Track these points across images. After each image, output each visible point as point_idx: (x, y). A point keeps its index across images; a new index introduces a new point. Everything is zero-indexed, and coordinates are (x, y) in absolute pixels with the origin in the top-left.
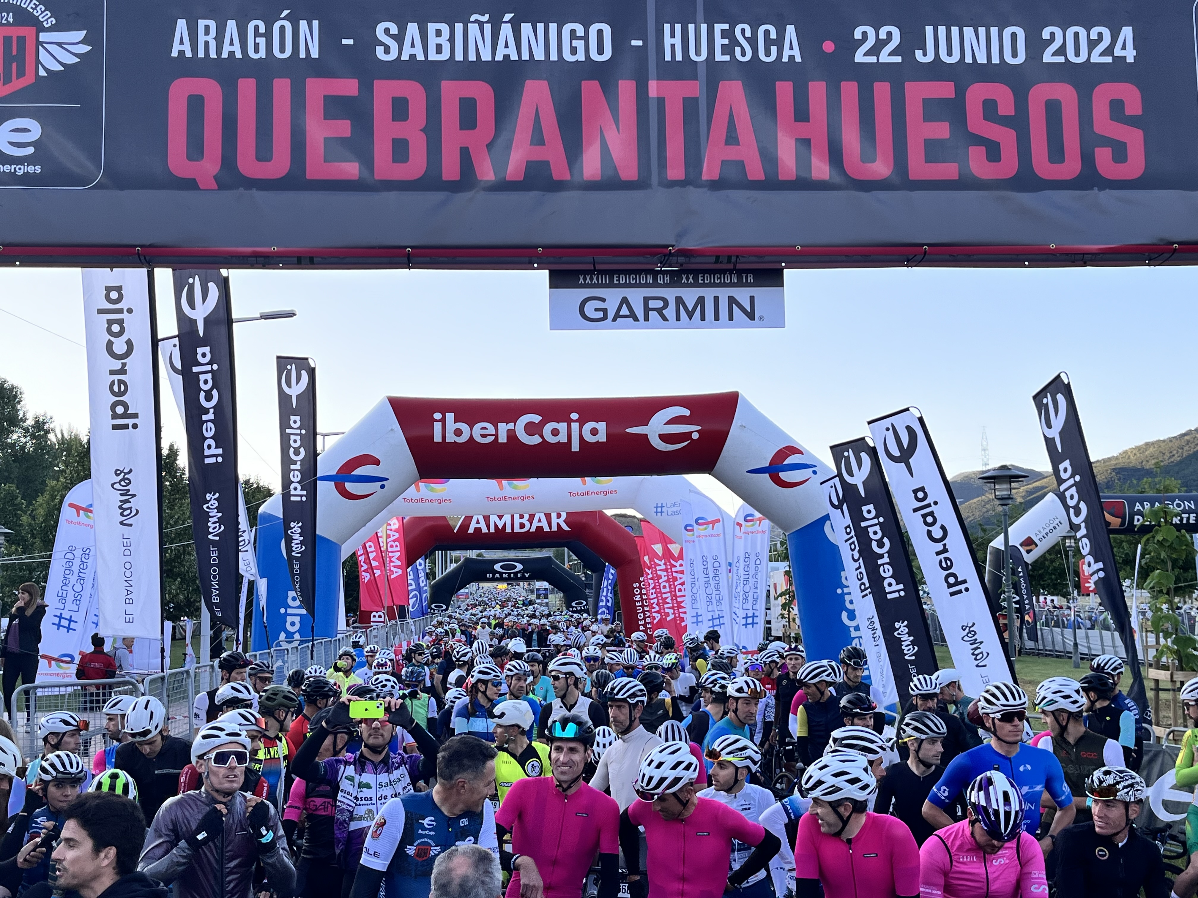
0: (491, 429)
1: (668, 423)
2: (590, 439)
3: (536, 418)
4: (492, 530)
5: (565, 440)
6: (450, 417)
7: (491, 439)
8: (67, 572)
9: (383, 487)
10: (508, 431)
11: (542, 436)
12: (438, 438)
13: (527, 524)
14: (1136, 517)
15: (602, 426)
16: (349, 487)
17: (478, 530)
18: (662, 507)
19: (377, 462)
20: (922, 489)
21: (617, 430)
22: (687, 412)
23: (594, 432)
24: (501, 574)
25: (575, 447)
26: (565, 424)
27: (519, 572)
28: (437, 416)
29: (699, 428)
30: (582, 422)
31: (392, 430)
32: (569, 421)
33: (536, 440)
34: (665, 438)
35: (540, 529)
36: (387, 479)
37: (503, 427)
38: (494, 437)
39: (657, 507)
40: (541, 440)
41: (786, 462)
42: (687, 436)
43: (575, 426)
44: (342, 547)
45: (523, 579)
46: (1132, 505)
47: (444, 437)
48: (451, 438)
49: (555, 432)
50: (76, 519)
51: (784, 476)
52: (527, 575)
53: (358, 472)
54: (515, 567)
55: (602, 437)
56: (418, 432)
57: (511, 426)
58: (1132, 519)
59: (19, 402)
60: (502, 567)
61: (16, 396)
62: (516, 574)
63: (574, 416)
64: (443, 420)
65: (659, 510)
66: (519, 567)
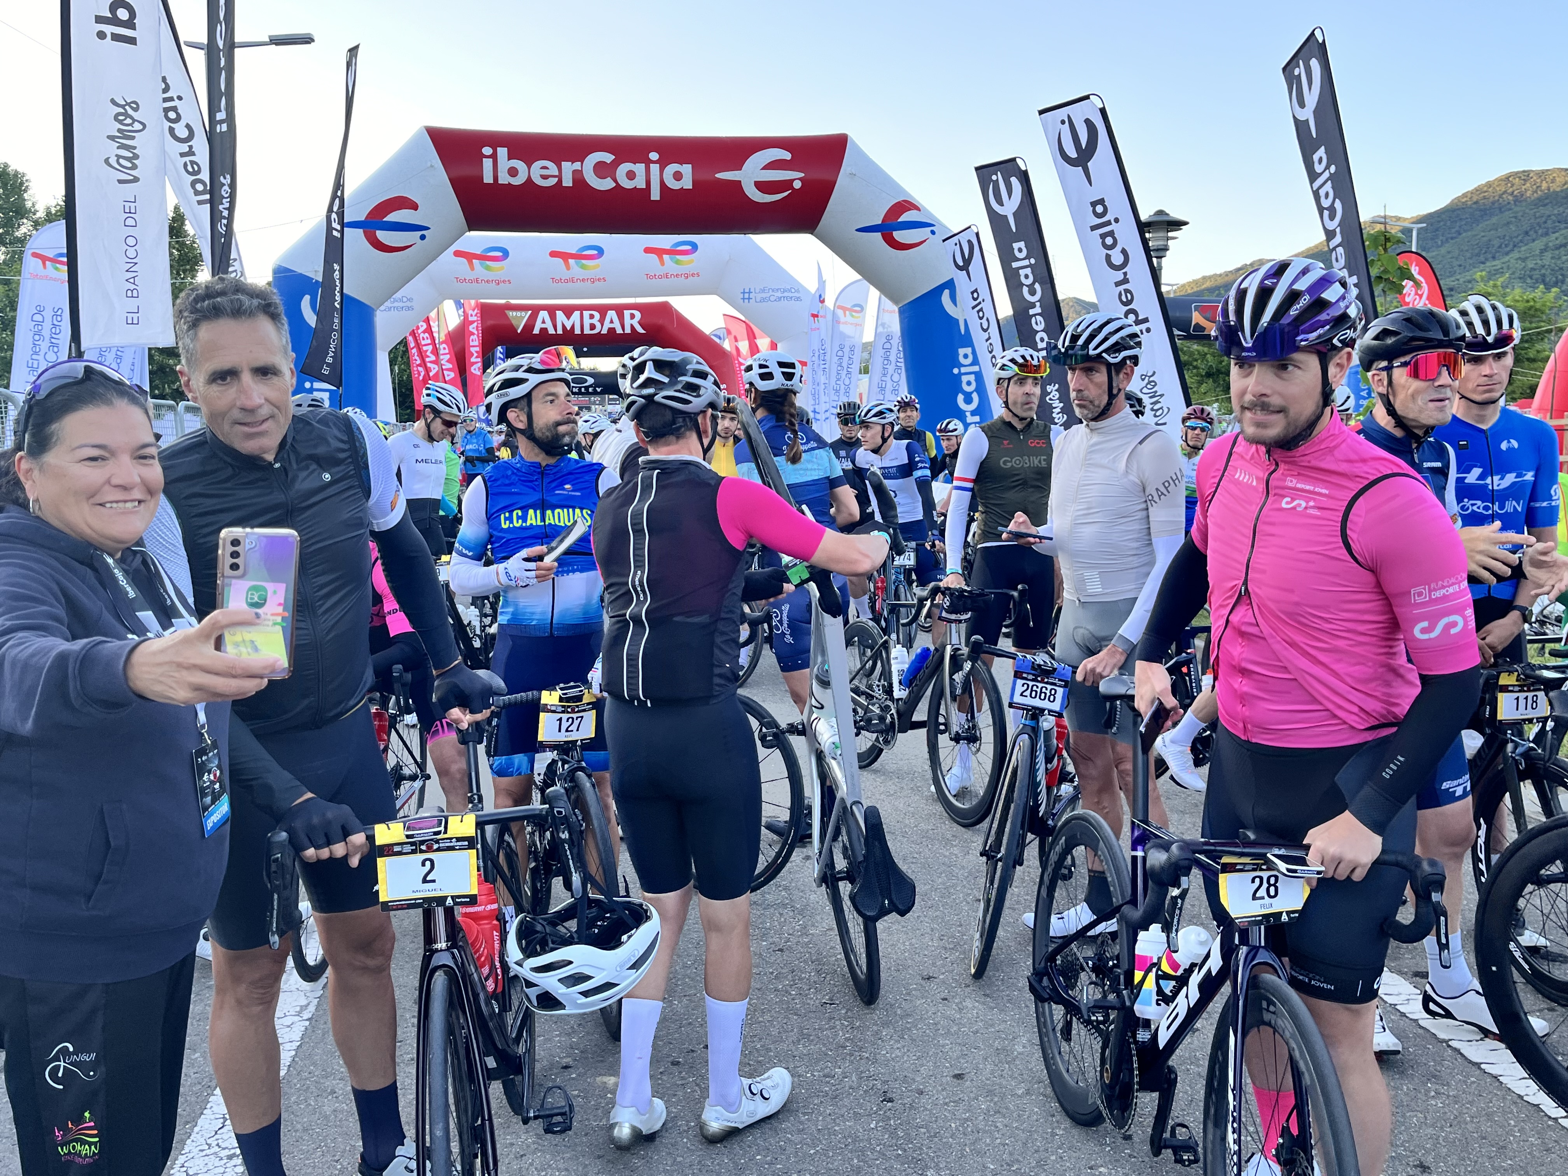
0: (553, 169)
1: (765, 168)
2: (673, 185)
3: (608, 158)
4: (560, 331)
5: (643, 186)
6: (502, 152)
7: (552, 182)
8: (37, 337)
9: (423, 237)
10: (575, 172)
11: (615, 181)
12: (488, 179)
13: (598, 325)
16: (382, 236)
17: (544, 331)
18: (750, 293)
19: (415, 207)
20: (1101, 202)
21: (704, 176)
22: (787, 156)
23: (678, 176)
25: (655, 195)
26: (642, 166)
27: (591, 386)
28: (487, 151)
29: (802, 175)
30: (663, 163)
31: (432, 166)
32: (648, 162)
33: (606, 184)
34: (762, 186)
35: (612, 330)
36: (427, 228)
37: (568, 167)
38: (556, 180)
39: (744, 293)
40: (613, 184)
41: (902, 219)
42: (786, 185)
43: (655, 168)
44: (378, 312)
47: (496, 178)
48: (504, 179)
49: (631, 175)
50: (43, 272)
51: (900, 236)
53: (393, 217)
54: (586, 381)
55: (687, 183)
56: (465, 171)
57: (577, 165)
59: (25, 191)
61: (22, 184)
62: (587, 388)
63: (654, 156)
64: (494, 156)
65: (746, 296)
66: (590, 381)
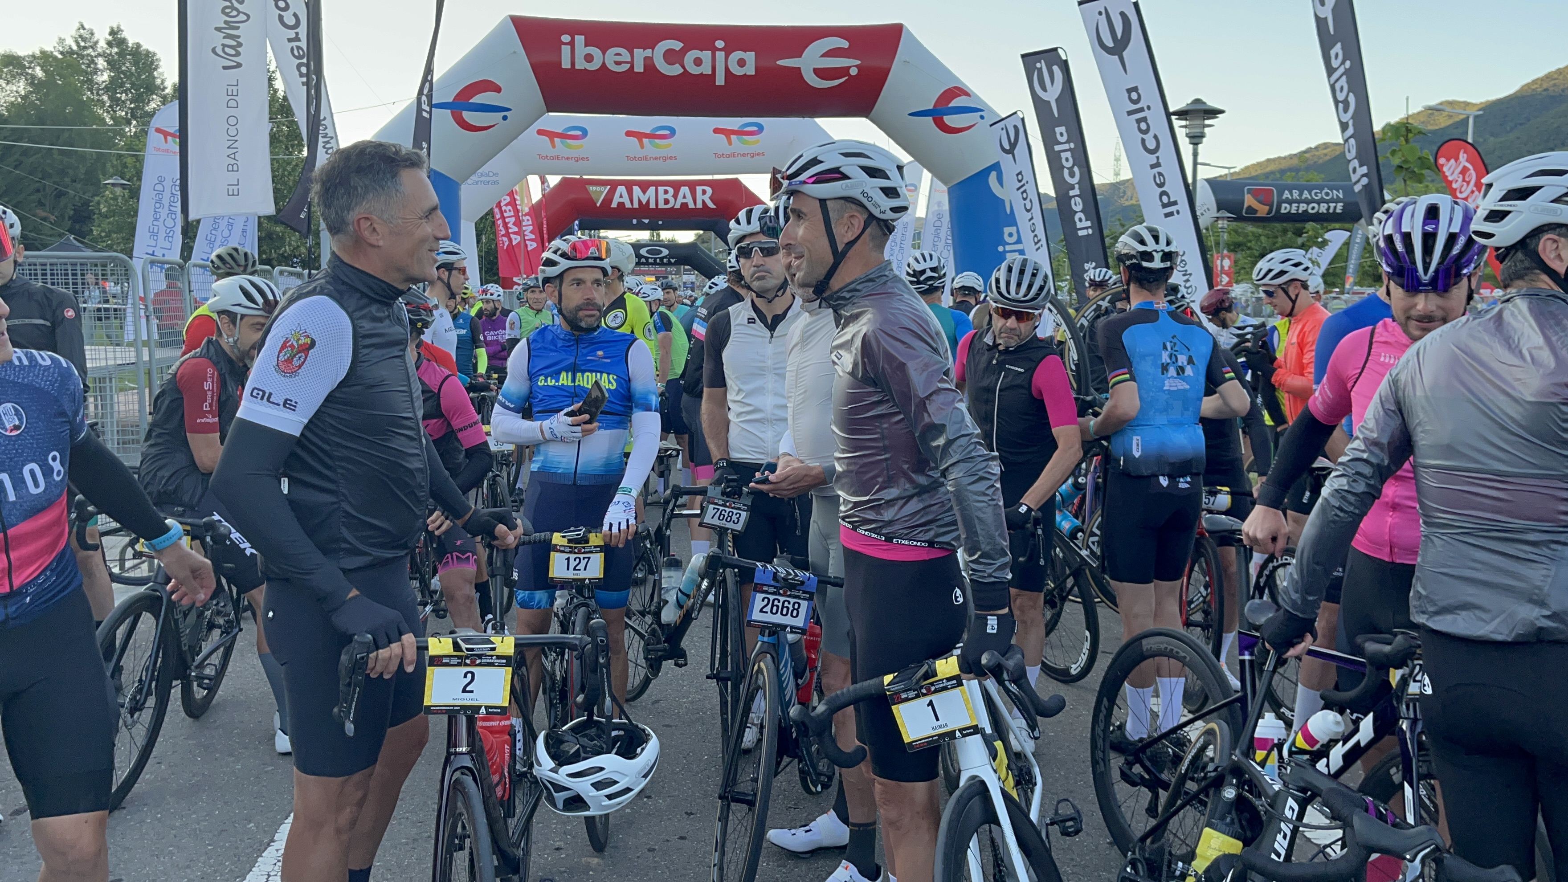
0: (625, 55)
1: (824, 55)
2: (737, 71)
3: (677, 45)
4: (636, 205)
5: (709, 72)
6: (580, 39)
7: (625, 67)
8: (158, 205)
9: (505, 118)
10: (646, 58)
11: (683, 67)
12: (566, 64)
13: (672, 200)
14: (1284, 205)
15: (750, 57)
16: (467, 116)
17: (622, 205)
19: (498, 89)
20: (1136, 89)
21: (767, 62)
22: (845, 44)
24: (647, 258)
25: (720, 80)
26: (709, 53)
27: (665, 257)
28: (566, 38)
29: (858, 62)
30: (728, 51)
31: (516, 55)
32: (714, 50)
33: (674, 70)
34: (820, 73)
35: (684, 205)
36: (508, 110)
37: (640, 54)
38: (628, 66)
40: (682, 70)
41: (953, 104)
42: (845, 71)
43: (720, 55)
44: (463, 186)
45: (669, 264)
46: (1280, 194)
47: (573, 64)
48: (581, 64)
49: (698, 62)
50: (164, 146)
51: (949, 120)
52: (673, 261)
53: (477, 99)
54: (661, 252)
55: (750, 69)
56: (546, 57)
57: (648, 53)
58: (1279, 207)
60: (648, 252)
62: (662, 259)
63: (720, 44)
64: (572, 44)
66: (665, 252)
